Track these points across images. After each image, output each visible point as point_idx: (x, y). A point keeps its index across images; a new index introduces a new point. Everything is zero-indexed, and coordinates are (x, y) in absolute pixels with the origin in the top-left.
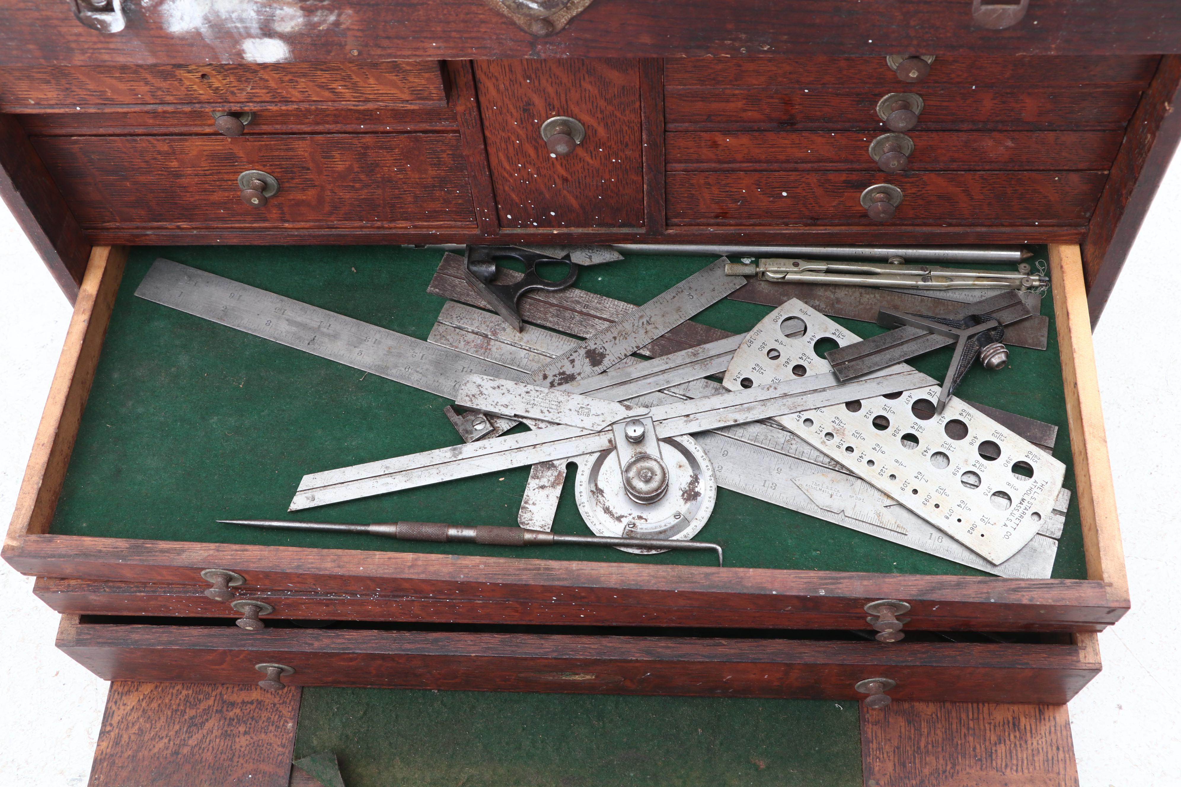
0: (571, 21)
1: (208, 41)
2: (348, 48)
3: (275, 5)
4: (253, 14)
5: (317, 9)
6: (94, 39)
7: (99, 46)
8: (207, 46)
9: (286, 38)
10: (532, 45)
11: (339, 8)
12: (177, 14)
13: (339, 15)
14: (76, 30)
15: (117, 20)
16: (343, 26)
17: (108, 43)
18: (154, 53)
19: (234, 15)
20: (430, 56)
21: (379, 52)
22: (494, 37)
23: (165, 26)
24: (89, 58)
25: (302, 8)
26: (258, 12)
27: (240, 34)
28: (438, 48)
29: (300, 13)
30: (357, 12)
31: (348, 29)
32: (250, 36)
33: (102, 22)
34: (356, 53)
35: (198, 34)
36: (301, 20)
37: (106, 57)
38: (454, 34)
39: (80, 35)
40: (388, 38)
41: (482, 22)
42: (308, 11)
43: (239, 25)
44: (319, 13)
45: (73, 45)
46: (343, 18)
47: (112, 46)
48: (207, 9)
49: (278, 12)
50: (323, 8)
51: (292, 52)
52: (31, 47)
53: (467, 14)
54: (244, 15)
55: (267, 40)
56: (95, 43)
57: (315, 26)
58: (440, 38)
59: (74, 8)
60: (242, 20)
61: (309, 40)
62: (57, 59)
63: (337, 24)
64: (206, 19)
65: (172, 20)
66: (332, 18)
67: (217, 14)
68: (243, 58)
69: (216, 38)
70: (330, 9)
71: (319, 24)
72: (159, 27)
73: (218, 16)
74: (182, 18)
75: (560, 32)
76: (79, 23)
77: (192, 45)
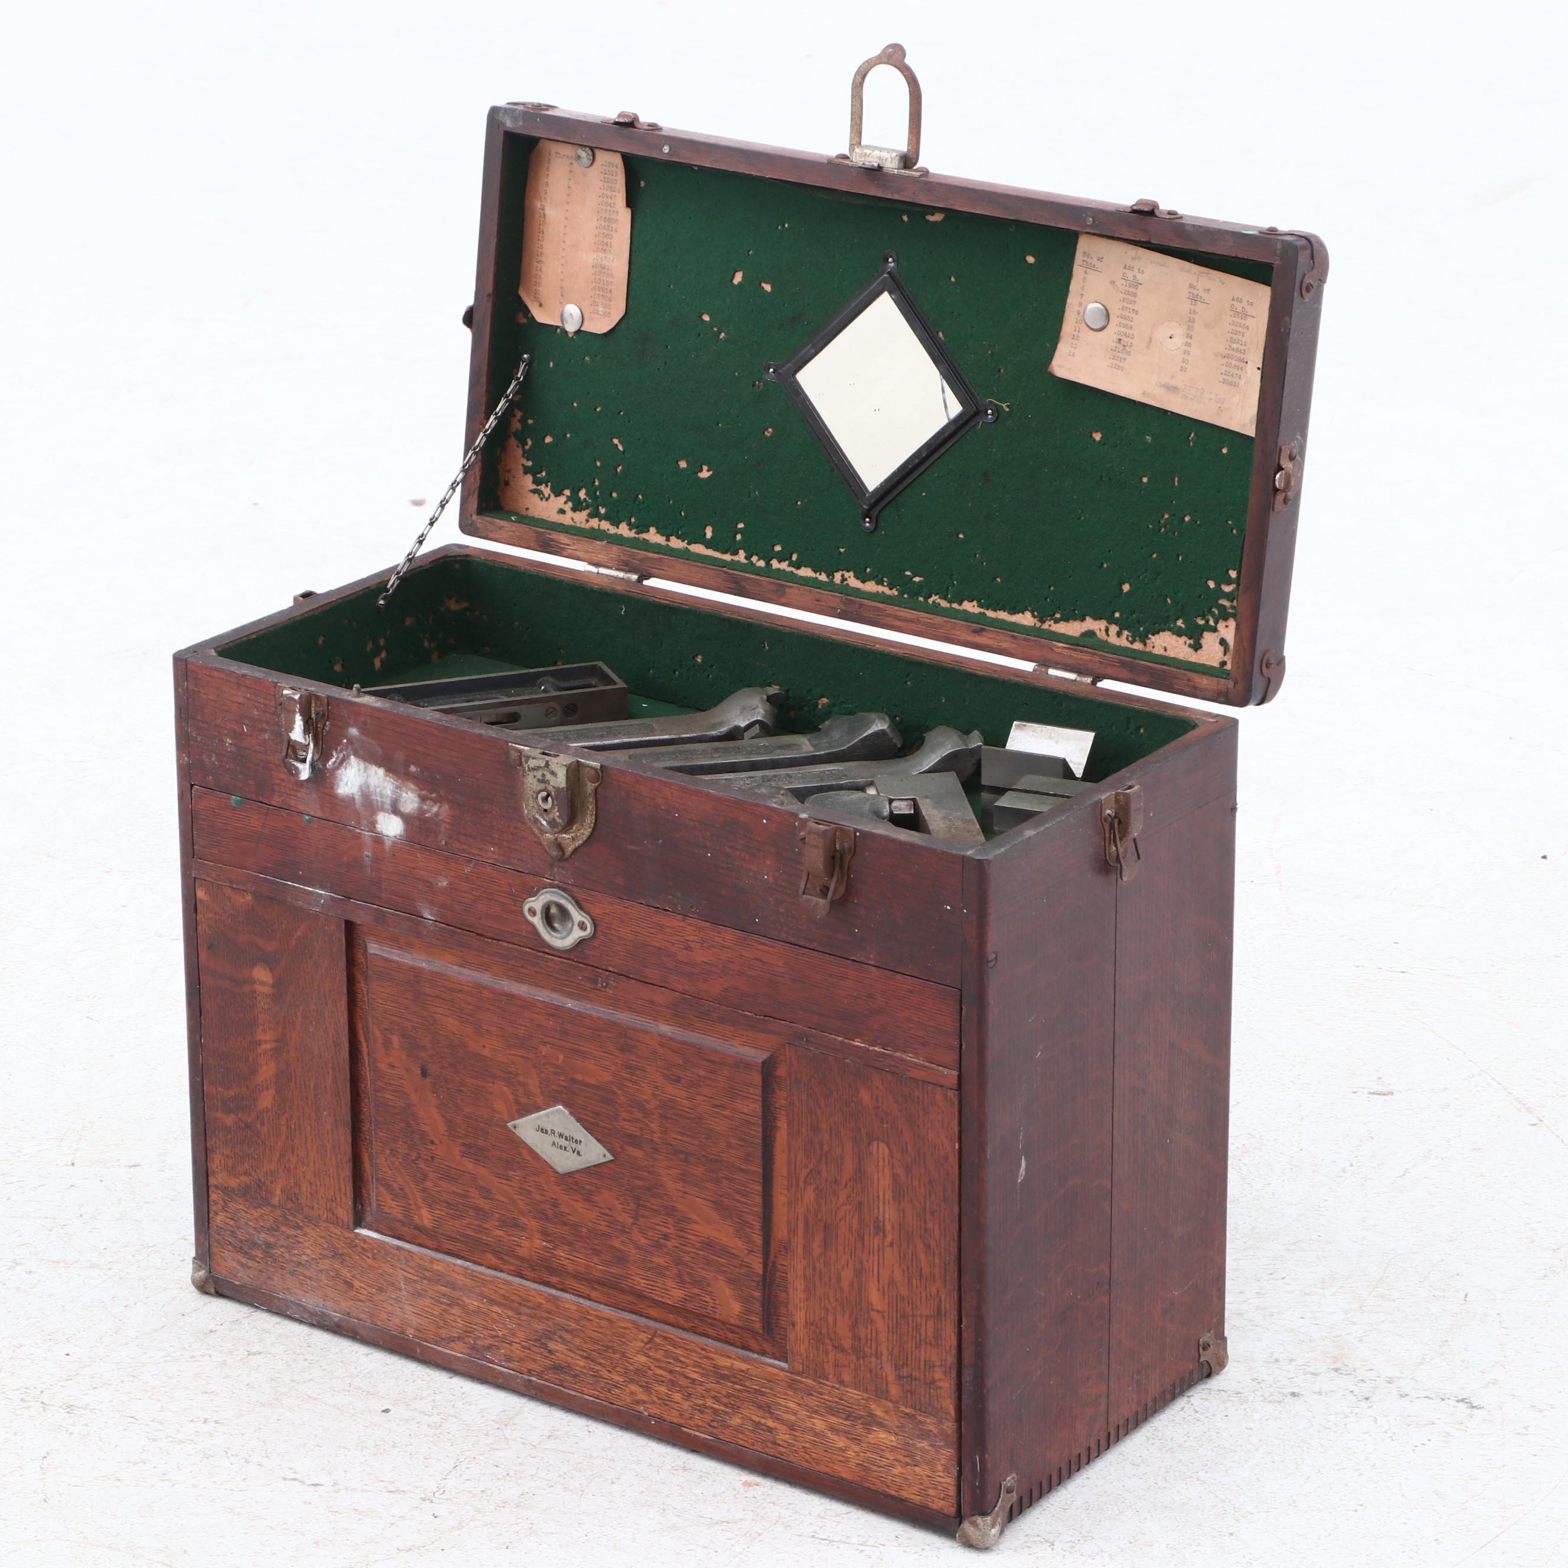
0: (575, 850)
1: (357, 806)
2: (440, 837)
3: (403, 789)
4: (389, 792)
5: (427, 799)
6: (290, 786)
7: (292, 792)
8: (355, 810)
9: (406, 818)
10: (551, 866)
11: (440, 802)
12: (345, 779)
13: (440, 808)
14: (282, 776)
15: (305, 769)
16: (440, 818)
17: (297, 791)
18: (322, 807)
19: (378, 790)
20: (488, 858)
21: (458, 846)
22: (529, 853)
23: (335, 787)
24: (283, 801)
25: (420, 796)
26: (393, 792)
27: (378, 806)
28: (494, 852)
29: (417, 799)
30: (451, 808)
31: (443, 821)
32: (383, 810)
33: (297, 769)
34: (444, 843)
35: (352, 799)
36: (416, 805)
37: (293, 803)
38: (505, 843)
39: (282, 780)
40: (465, 835)
41: (524, 838)
42: (423, 799)
43: (379, 799)
44: (428, 802)
45: (276, 788)
46: (442, 809)
47: (299, 795)
48: (363, 781)
49: (404, 795)
50: (431, 799)
51: (406, 830)
52: (251, 782)
53: (515, 828)
54: (384, 792)
55: (393, 817)
56: (290, 789)
57: (424, 812)
58: (497, 844)
59: (284, 754)
60: (382, 795)
61: (417, 823)
62: (263, 796)
63: (437, 815)
64: (361, 787)
65: (342, 784)
66: (435, 809)
67: (368, 787)
68: (375, 827)
69: (364, 806)
70: (435, 801)
71: (426, 812)
72: (332, 788)
73: (368, 788)
74: (347, 784)
75: (567, 859)
76: (285, 771)
77: (347, 807)
